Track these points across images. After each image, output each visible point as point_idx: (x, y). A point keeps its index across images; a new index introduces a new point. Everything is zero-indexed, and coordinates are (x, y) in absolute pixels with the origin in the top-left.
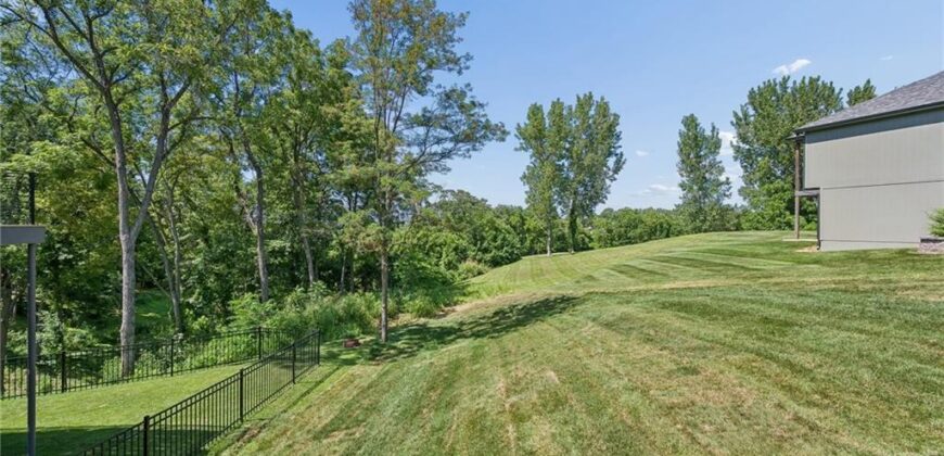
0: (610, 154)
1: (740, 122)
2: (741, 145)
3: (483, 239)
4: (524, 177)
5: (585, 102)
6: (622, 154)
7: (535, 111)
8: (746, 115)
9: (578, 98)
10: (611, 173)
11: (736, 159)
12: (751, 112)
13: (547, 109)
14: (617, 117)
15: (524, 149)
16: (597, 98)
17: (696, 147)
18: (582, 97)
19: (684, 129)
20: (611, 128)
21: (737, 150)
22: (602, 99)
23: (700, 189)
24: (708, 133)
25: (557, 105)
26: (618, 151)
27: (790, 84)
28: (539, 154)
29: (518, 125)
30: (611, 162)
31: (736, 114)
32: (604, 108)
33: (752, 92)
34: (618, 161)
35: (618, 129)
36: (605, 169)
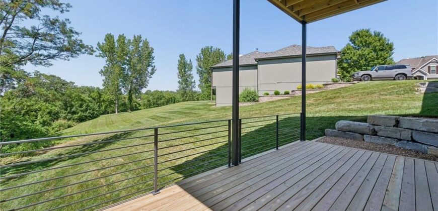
0: (149, 66)
1: (199, 59)
2: (199, 68)
3: (72, 106)
4: (102, 71)
5: (137, 40)
6: (155, 66)
7: (109, 38)
8: (200, 57)
9: (135, 37)
10: (149, 74)
11: (197, 73)
12: (202, 57)
13: (116, 38)
14: (152, 49)
15: (102, 57)
16: (143, 38)
17: (184, 67)
18: (136, 37)
19: (180, 59)
20: (150, 54)
21: (198, 70)
22: (146, 39)
23: (185, 84)
24: (188, 62)
25: (122, 38)
26: (153, 65)
27: (213, 49)
28: (111, 60)
29: (99, 43)
30: (150, 69)
31: (197, 56)
32: (146, 44)
33: (202, 49)
34: (153, 69)
35: (153, 55)
36: (147, 72)
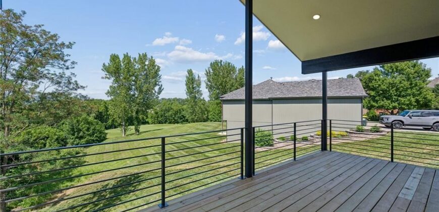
0: (156, 85)
1: (208, 74)
2: (209, 83)
3: (79, 131)
4: (108, 92)
5: (143, 58)
6: (161, 85)
7: (114, 58)
8: (210, 71)
9: (140, 55)
10: (157, 94)
11: (207, 88)
12: (212, 71)
13: (121, 58)
14: (159, 68)
15: (107, 78)
16: (149, 56)
17: (192, 83)
18: (141, 55)
19: (188, 75)
20: (156, 73)
21: (207, 85)
22: (152, 57)
23: (194, 101)
24: (197, 78)
25: (127, 57)
26: (160, 84)
27: (222, 63)
28: (116, 81)
29: (104, 64)
30: (157, 88)
31: (206, 71)
32: (152, 62)
33: (211, 64)
34: (160, 88)
35: (160, 73)
36: (154, 92)
